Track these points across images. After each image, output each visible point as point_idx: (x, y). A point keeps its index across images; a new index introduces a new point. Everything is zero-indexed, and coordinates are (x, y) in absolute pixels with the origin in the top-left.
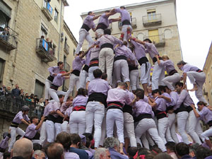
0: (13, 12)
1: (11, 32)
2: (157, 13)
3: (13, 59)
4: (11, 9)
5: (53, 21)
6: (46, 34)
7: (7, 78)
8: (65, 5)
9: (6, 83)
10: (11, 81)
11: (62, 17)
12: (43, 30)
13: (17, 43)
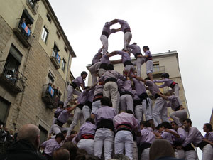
0: (24, 58)
1: (20, 76)
2: (160, 65)
3: (19, 102)
4: (22, 55)
5: (60, 70)
6: (53, 81)
7: (11, 121)
8: (73, 57)
9: (9, 126)
10: (14, 124)
11: (69, 67)
12: (51, 78)
13: (24, 87)
